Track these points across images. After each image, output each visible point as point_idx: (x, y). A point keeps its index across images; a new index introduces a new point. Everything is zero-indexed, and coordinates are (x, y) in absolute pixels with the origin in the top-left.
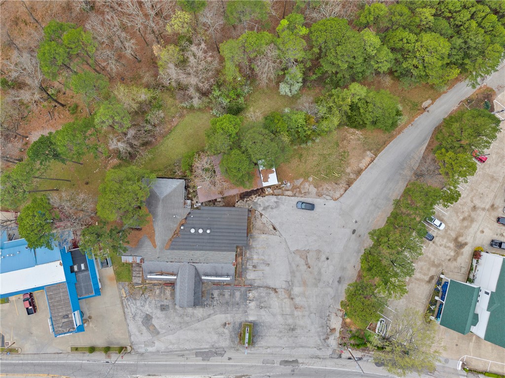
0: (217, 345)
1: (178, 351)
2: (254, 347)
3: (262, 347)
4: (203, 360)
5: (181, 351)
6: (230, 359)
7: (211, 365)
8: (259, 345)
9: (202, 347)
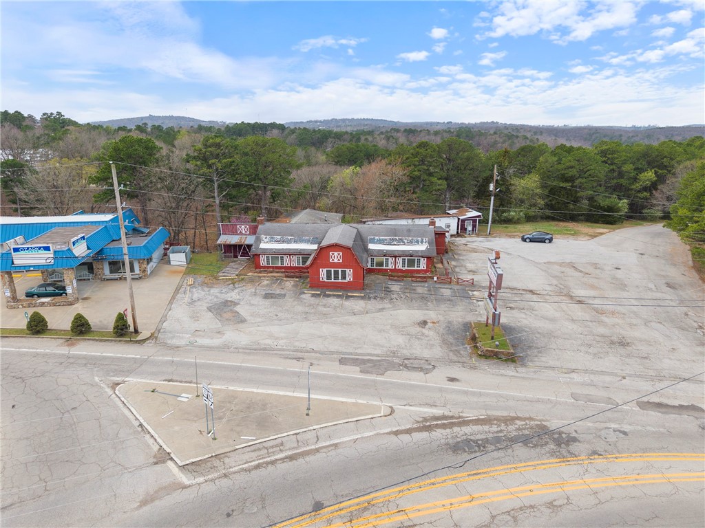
0: (406, 353)
1: (288, 350)
2: (523, 365)
3: (552, 368)
4: (361, 371)
5: (297, 351)
6: (452, 380)
7: (391, 383)
8: (538, 364)
9: (359, 351)
